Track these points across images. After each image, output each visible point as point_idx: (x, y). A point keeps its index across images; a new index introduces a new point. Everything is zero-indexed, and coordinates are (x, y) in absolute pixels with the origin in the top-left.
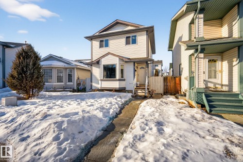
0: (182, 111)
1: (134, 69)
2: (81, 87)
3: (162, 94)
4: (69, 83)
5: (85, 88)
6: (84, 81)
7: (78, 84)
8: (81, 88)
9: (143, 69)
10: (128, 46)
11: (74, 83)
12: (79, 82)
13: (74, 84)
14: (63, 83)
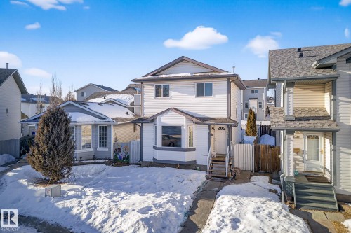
0: (263, 205)
1: (209, 133)
2: (122, 155)
3: (251, 171)
4: (100, 149)
5: (128, 156)
6: (127, 145)
7: (116, 150)
8: (120, 157)
9: (222, 131)
10: (200, 99)
11: (110, 148)
12: (117, 148)
13: (109, 150)
14: (91, 150)
